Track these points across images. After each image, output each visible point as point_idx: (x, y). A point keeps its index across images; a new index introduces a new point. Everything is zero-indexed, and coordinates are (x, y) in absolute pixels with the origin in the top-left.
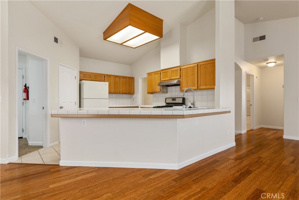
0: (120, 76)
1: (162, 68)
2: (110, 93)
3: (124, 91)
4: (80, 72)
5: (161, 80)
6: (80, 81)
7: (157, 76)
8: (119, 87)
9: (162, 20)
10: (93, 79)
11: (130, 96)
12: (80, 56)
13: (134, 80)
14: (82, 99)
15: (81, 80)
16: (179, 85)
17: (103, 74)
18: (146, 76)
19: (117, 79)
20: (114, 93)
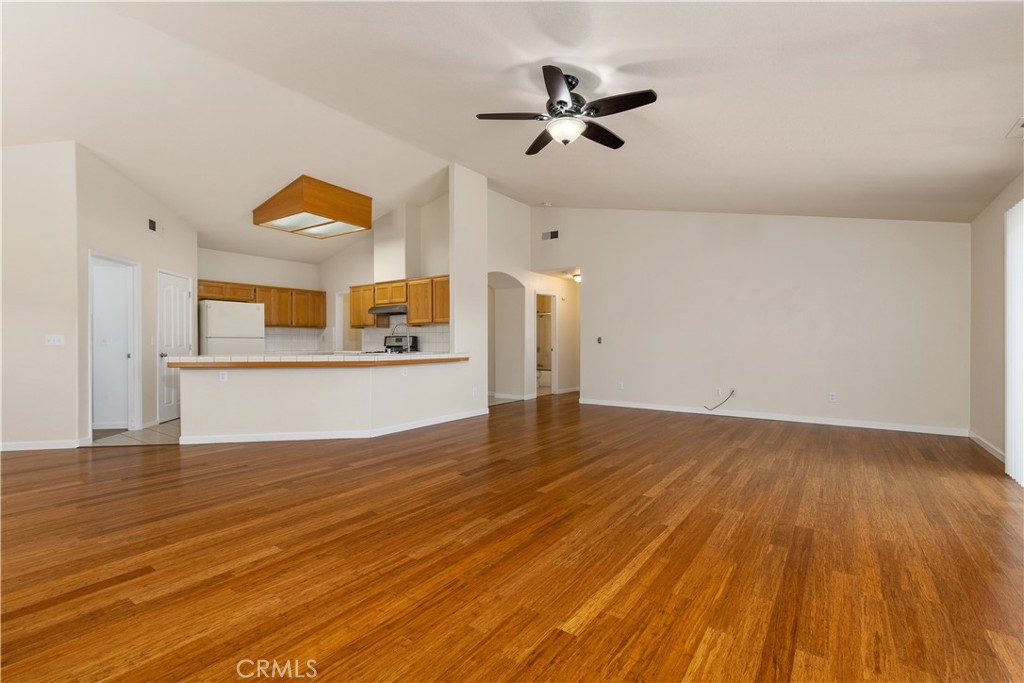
0: (292, 290)
1: (376, 280)
2: (268, 325)
3: (301, 321)
4: (199, 281)
5: (377, 302)
6: (199, 300)
7: (368, 294)
8: (289, 311)
9: (371, 199)
10: (228, 296)
11: (316, 331)
12: (199, 246)
13: (325, 297)
14: (203, 340)
15: (201, 299)
16: (404, 313)
17: (252, 286)
18: (348, 291)
19: (284, 295)
20: (278, 326)
